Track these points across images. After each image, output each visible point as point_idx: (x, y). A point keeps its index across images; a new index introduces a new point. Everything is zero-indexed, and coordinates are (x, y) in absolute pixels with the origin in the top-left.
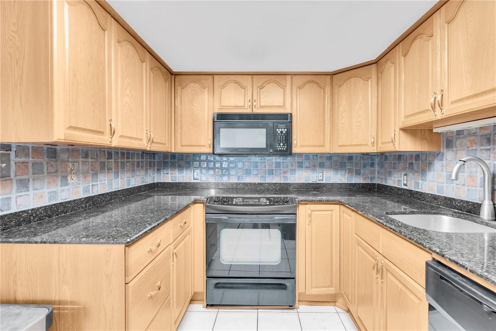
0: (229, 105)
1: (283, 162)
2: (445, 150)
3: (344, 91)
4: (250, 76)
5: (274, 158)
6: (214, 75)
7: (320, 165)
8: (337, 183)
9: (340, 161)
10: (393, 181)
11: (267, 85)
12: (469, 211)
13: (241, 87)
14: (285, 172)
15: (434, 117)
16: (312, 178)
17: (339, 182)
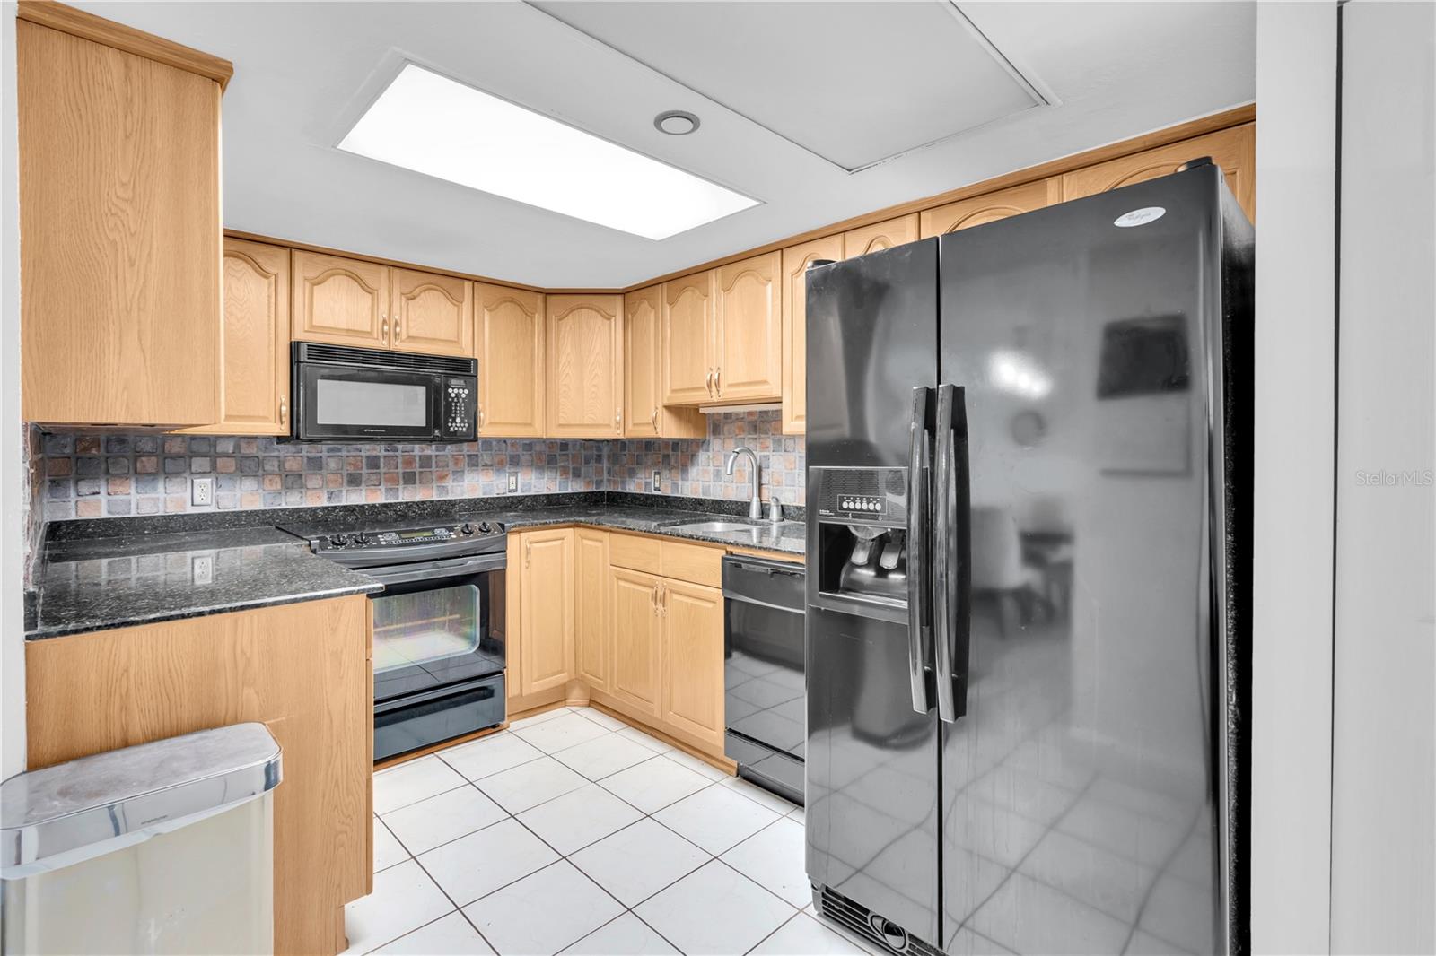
0: (332, 326)
1: (437, 456)
2: (712, 437)
3: (568, 328)
4: (385, 269)
5: (417, 446)
6: (293, 250)
7: (511, 461)
8: (544, 495)
9: (547, 453)
10: (634, 486)
11: (422, 295)
12: (738, 514)
13: (363, 288)
14: (442, 478)
15: (710, 399)
16: (497, 486)
17: (546, 492)
